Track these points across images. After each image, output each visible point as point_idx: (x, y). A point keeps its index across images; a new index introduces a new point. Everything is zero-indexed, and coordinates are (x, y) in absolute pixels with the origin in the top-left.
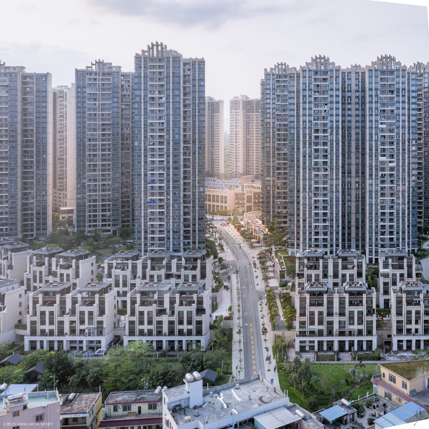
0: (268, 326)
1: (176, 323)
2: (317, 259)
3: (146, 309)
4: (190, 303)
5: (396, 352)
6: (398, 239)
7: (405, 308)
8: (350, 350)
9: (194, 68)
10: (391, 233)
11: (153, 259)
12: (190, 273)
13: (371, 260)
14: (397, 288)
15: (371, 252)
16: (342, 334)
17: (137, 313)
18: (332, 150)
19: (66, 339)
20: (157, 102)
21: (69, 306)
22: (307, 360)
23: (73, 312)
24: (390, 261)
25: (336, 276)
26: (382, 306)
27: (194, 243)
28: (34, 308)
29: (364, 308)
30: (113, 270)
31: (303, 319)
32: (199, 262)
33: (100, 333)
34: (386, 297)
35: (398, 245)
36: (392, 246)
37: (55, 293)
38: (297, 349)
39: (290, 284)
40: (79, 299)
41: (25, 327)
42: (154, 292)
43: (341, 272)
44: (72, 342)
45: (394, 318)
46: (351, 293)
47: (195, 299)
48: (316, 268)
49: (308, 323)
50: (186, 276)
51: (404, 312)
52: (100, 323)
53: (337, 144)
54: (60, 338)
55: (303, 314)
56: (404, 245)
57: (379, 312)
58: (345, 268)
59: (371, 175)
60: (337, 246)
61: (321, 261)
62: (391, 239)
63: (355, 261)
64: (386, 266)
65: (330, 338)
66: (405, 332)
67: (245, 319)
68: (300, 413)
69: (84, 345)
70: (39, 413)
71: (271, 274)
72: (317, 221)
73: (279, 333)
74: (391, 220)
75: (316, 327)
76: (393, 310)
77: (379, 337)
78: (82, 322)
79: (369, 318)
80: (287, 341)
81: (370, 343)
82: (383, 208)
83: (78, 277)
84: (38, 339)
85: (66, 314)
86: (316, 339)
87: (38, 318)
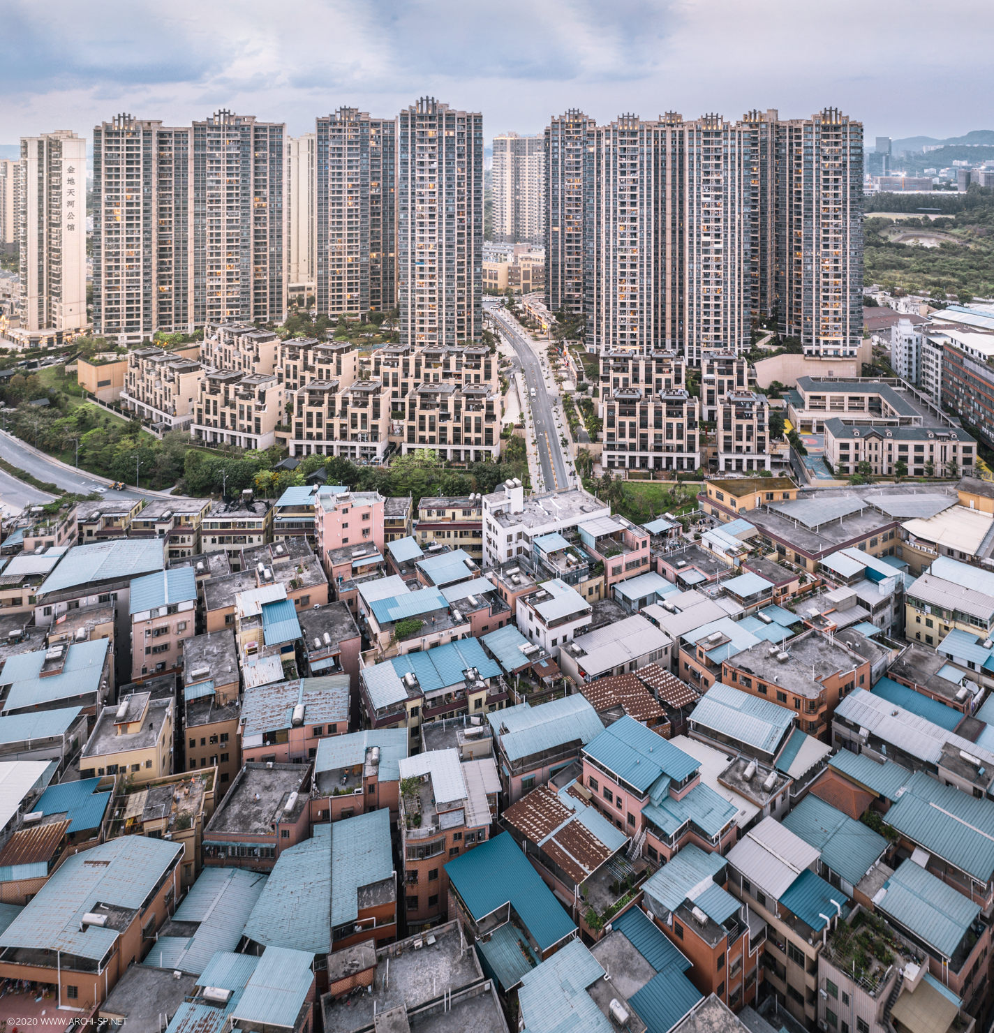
0: (569, 437)
1: (463, 429)
2: (626, 359)
3: (427, 413)
4: (478, 408)
5: (723, 473)
6: (726, 337)
7: (735, 422)
8: (668, 468)
9: (469, 124)
10: (717, 329)
11: (427, 355)
12: (473, 372)
13: (691, 361)
14: (725, 397)
15: (691, 351)
16: (658, 449)
17: (417, 418)
18: (642, 227)
19: (336, 444)
20: (427, 167)
21: (338, 407)
22: (618, 476)
23: (344, 413)
24: (716, 364)
25: (648, 380)
26: (706, 418)
27: (469, 334)
28: (300, 408)
29: (684, 420)
30: (381, 367)
31: (611, 430)
32: (483, 359)
33: (375, 439)
34: (711, 408)
35: (726, 345)
36: (718, 345)
37: (322, 392)
38: (605, 464)
39: (591, 388)
40: (351, 399)
41: (288, 430)
42: (436, 394)
43: (655, 376)
44: (342, 447)
45: (721, 433)
46: (669, 402)
47: (484, 403)
48: (624, 370)
49: (617, 435)
50: (468, 376)
51: (733, 426)
52: (375, 427)
53: (649, 220)
54: (330, 443)
55: (611, 424)
56: (733, 344)
57: (703, 425)
58: (659, 371)
59: (691, 258)
60: (649, 343)
61: (630, 362)
62: (717, 337)
63: (673, 364)
64: (710, 371)
65: (644, 454)
66: (734, 449)
67: (539, 428)
68: (624, 523)
69: (358, 451)
70: (365, 512)
71: (565, 375)
72: (623, 312)
73: (583, 445)
74: (717, 314)
75: (627, 440)
76: (720, 424)
77: (703, 454)
78: (354, 425)
79: (691, 432)
80: (593, 454)
81: (691, 461)
82: (707, 298)
83: (339, 373)
84: (305, 443)
85: (336, 416)
86: (627, 454)
87: (304, 420)
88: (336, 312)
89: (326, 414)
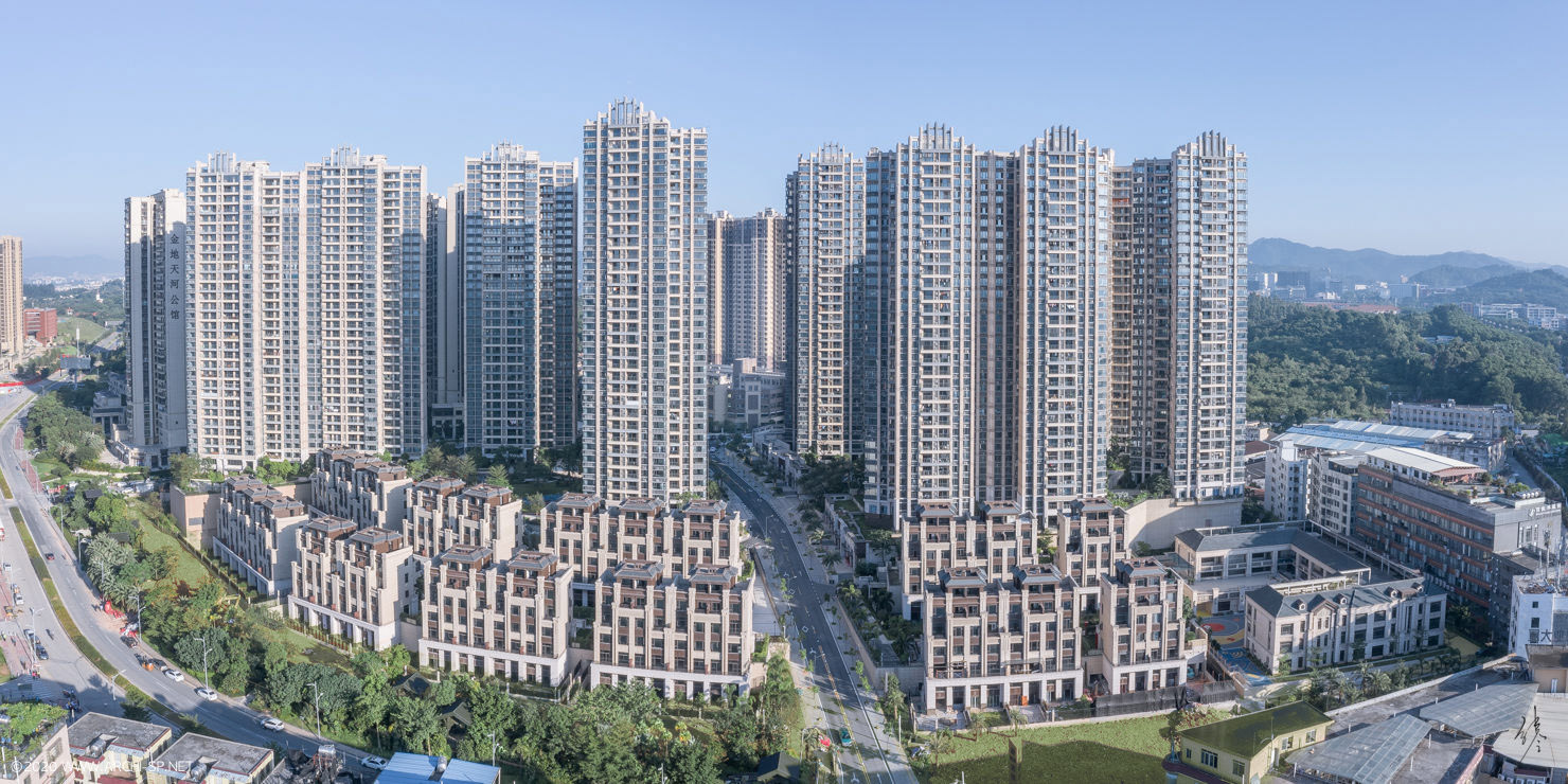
1: (691, 645)
2: (945, 520)
3: (632, 614)
4: (716, 608)
6: (1079, 479)
7: (1134, 611)
9: (687, 147)
10: (1068, 467)
11: (628, 514)
12: (700, 546)
16: (1017, 669)
17: (616, 621)
21: (492, 593)
23: (500, 605)
25: (981, 552)
27: (686, 484)
28: (434, 590)
29: (1057, 616)
30: (558, 532)
31: (941, 643)
32: (715, 524)
34: (1087, 591)
35: (1080, 490)
37: (467, 566)
38: (932, 703)
39: (882, 570)
40: (510, 582)
43: (992, 545)
44: (497, 661)
45: (1113, 632)
46: (1032, 589)
47: (726, 600)
50: (693, 551)
51: (1132, 619)
52: (549, 632)
54: (479, 652)
55: (939, 633)
56: (1090, 490)
60: (966, 493)
61: (953, 525)
62: (1068, 479)
63: (1019, 523)
65: (994, 680)
66: (1133, 656)
74: (1068, 442)
75: (966, 659)
76: (1113, 617)
77: (1088, 671)
78: (515, 627)
79: (1068, 635)
81: (1068, 684)
83: (494, 535)
84: (442, 646)
85: (489, 608)
86: (968, 683)
87: (441, 609)
88: (492, 446)
89: (473, 603)
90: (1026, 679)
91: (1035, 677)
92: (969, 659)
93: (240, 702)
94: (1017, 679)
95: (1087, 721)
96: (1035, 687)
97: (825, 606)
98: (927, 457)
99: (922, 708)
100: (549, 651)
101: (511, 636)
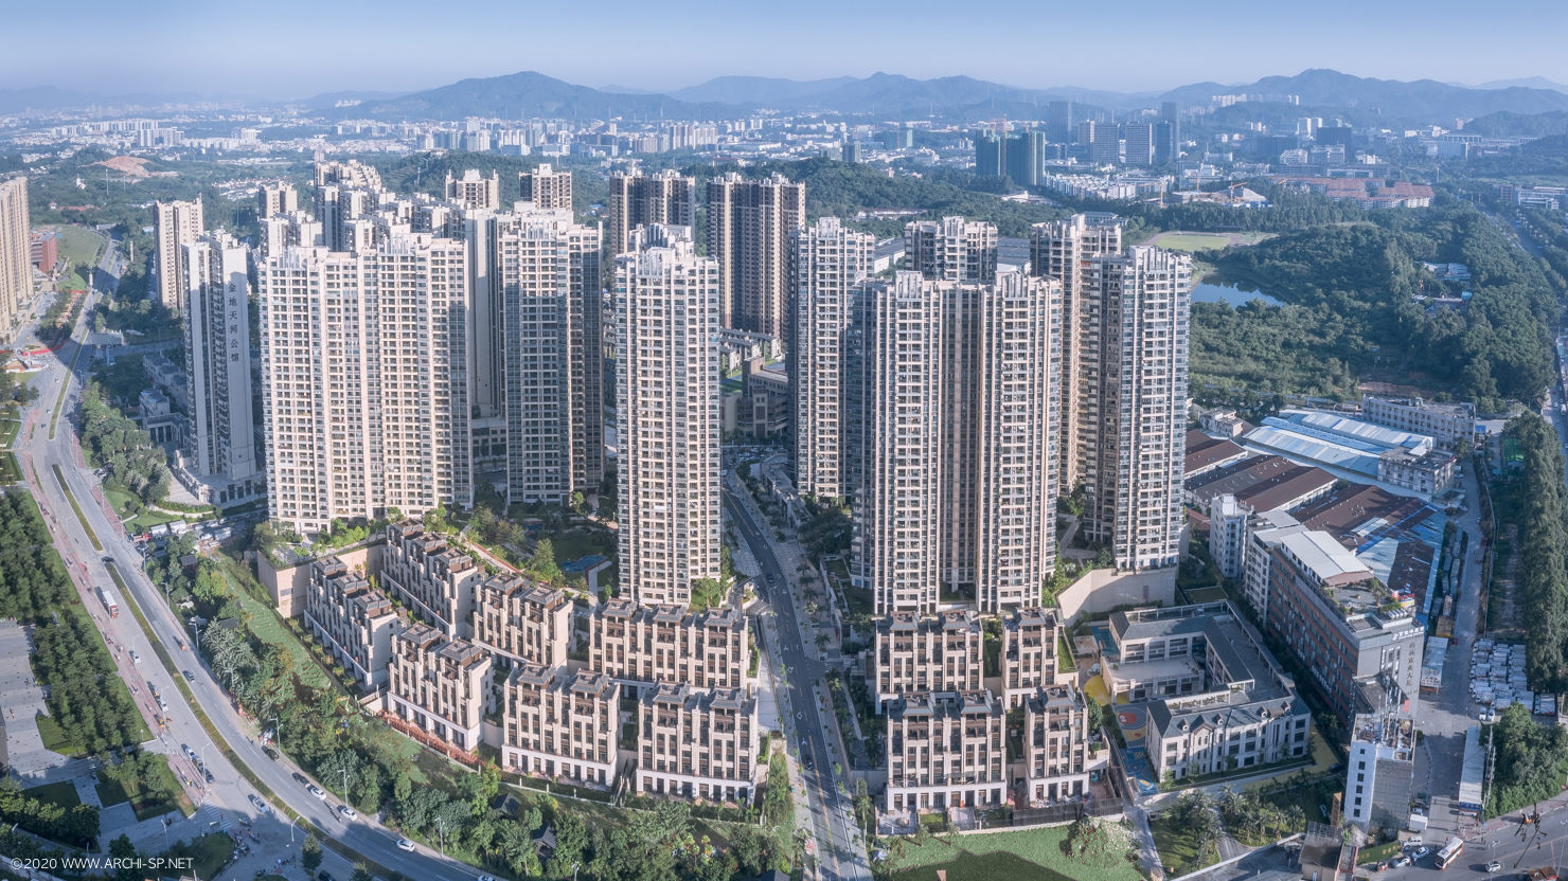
2: (910, 633)
3: (667, 731)
4: (730, 728)
7: (1048, 735)
12: (717, 652)
15: (985, 592)
16: (956, 781)
21: (558, 710)
23: (564, 719)
24: (1020, 632)
25: (938, 660)
28: (513, 705)
29: (988, 739)
31: (898, 759)
32: (729, 633)
34: (1015, 691)
37: (538, 688)
38: (892, 806)
39: (862, 656)
40: (572, 702)
43: (946, 653)
46: (969, 717)
48: (907, 647)
49: (906, 765)
51: (1046, 741)
58: (952, 646)
61: (915, 636)
62: (1018, 572)
64: (1014, 641)
65: (939, 789)
66: (1046, 772)
73: (860, 774)
75: (918, 771)
77: (1011, 783)
79: (996, 754)
81: (996, 795)
82: (1006, 522)
83: (552, 636)
84: (521, 752)
85: (555, 721)
86: (919, 791)
87: (519, 721)
88: (532, 492)
89: (544, 717)
90: (963, 789)
91: (970, 787)
92: (920, 771)
93: (374, 822)
94: (956, 788)
95: (1006, 829)
96: (970, 795)
97: (815, 689)
98: (901, 555)
99: (884, 809)
100: (604, 758)
101: (574, 744)
